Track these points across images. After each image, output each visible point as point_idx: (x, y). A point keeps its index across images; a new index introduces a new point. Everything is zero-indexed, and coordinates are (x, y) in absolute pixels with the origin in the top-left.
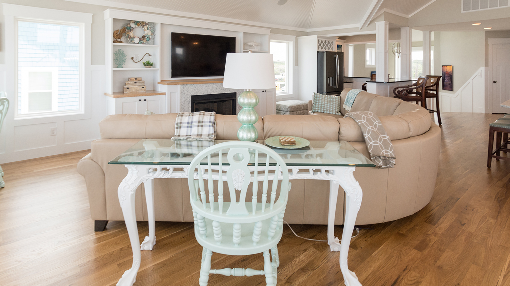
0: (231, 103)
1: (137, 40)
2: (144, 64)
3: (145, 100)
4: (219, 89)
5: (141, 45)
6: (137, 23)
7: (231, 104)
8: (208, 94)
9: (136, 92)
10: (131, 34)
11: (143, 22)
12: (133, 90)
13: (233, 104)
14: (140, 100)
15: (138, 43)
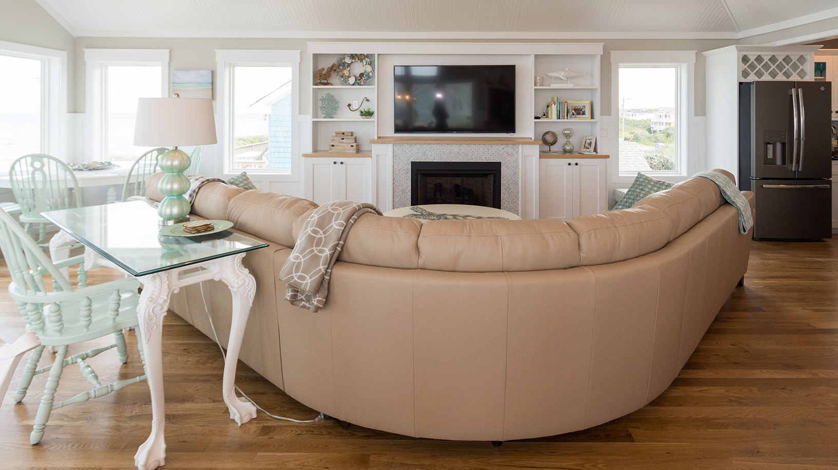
0: (492, 180)
1: (352, 80)
2: (362, 112)
3: (342, 163)
4: (463, 154)
5: (357, 87)
6: (353, 56)
7: (492, 182)
8: (442, 161)
9: (343, 151)
10: (346, 72)
11: (361, 54)
12: (340, 148)
13: (495, 181)
14: (335, 163)
15: (353, 85)
